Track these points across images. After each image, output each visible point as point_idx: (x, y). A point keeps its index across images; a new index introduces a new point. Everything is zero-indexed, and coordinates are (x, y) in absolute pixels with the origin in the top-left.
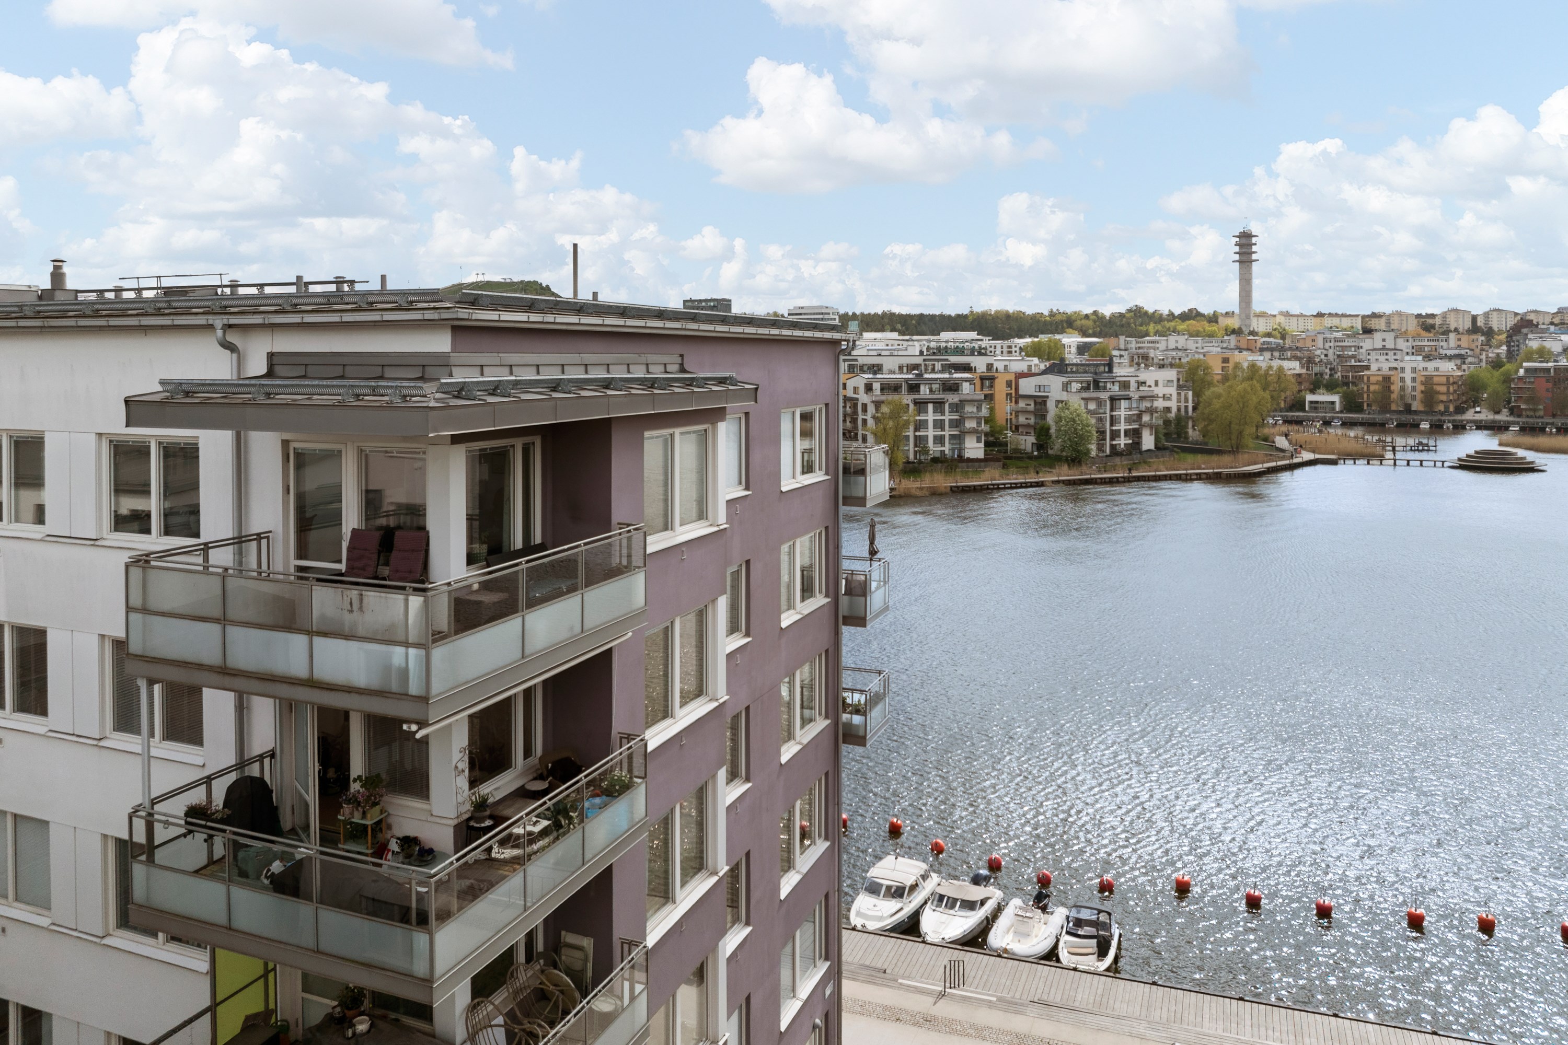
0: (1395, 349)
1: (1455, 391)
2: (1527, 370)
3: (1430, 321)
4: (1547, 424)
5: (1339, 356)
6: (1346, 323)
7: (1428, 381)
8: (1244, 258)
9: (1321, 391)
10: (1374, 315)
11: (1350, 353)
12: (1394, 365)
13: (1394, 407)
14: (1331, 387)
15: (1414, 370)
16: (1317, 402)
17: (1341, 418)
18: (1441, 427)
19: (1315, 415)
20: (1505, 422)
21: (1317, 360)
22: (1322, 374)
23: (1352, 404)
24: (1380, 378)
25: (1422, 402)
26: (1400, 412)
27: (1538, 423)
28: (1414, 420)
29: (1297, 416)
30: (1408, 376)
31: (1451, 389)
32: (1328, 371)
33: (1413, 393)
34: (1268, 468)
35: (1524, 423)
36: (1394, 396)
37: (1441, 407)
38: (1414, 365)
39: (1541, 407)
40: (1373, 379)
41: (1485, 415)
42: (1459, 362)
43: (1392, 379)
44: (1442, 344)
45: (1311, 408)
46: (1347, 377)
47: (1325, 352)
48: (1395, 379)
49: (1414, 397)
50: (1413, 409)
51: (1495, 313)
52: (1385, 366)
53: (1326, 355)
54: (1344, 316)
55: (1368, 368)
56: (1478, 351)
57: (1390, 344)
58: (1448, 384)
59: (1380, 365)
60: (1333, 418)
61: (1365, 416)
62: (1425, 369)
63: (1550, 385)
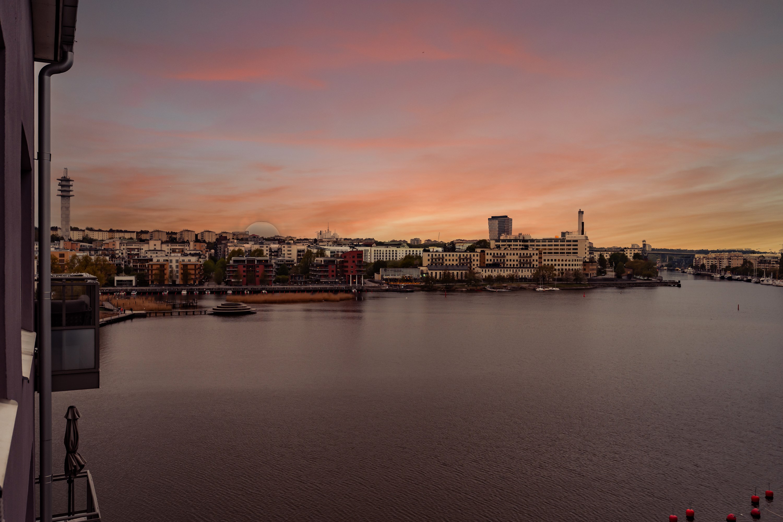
0: (161, 250)
1: (199, 273)
2: (235, 261)
3: (174, 236)
4: (245, 289)
5: (128, 254)
6: (127, 236)
7: (185, 267)
8: (65, 194)
9: (123, 274)
10: (142, 232)
11: (135, 252)
12: (166, 258)
13: (166, 282)
14: (128, 272)
15: (177, 261)
16: (121, 281)
17: (136, 290)
18: (192, 293)
19: (120, 288)
20: (224, 289)
21: (117, 256)
22: (120, 264)
23: (142, 281)
24: (159, 266)
25: (182, 279)
26: (169, 285)
27: (240, 289)
28: (178, 289)
29: (110, 290)
30: (174, 264)
31: (197, 272)
32: (123, 263)
33: (177, 274)
34: (107, 321)
35: (233, 289)
36: (167, 276)
37: (192, 282)
38: (177, 258)
39: (241, 280)
40: (154, 267)
41: (213, 286)
42: (198, 257)
43: (165, 266)
44: (186, 248)
45: (118, 284)
46: (136, 266)
47: (121, 252)
48: (167, 267)
49: (177, 277)
50: (177, 283)
51: (207, 233)
52: (161, 259)
53: (122, 254)
54: (126, 232)
55: (151, 260)
56: (204, 251)
57: (158, 248)
58: (195, 270)
59: (158, 258)
60: (132, 290)
61: (150, 288)
62: (184, 261)
63: (245, 269)
